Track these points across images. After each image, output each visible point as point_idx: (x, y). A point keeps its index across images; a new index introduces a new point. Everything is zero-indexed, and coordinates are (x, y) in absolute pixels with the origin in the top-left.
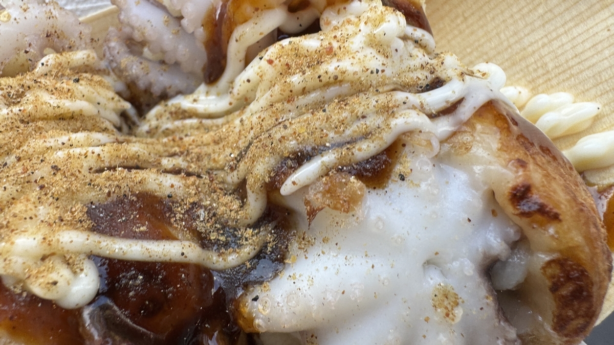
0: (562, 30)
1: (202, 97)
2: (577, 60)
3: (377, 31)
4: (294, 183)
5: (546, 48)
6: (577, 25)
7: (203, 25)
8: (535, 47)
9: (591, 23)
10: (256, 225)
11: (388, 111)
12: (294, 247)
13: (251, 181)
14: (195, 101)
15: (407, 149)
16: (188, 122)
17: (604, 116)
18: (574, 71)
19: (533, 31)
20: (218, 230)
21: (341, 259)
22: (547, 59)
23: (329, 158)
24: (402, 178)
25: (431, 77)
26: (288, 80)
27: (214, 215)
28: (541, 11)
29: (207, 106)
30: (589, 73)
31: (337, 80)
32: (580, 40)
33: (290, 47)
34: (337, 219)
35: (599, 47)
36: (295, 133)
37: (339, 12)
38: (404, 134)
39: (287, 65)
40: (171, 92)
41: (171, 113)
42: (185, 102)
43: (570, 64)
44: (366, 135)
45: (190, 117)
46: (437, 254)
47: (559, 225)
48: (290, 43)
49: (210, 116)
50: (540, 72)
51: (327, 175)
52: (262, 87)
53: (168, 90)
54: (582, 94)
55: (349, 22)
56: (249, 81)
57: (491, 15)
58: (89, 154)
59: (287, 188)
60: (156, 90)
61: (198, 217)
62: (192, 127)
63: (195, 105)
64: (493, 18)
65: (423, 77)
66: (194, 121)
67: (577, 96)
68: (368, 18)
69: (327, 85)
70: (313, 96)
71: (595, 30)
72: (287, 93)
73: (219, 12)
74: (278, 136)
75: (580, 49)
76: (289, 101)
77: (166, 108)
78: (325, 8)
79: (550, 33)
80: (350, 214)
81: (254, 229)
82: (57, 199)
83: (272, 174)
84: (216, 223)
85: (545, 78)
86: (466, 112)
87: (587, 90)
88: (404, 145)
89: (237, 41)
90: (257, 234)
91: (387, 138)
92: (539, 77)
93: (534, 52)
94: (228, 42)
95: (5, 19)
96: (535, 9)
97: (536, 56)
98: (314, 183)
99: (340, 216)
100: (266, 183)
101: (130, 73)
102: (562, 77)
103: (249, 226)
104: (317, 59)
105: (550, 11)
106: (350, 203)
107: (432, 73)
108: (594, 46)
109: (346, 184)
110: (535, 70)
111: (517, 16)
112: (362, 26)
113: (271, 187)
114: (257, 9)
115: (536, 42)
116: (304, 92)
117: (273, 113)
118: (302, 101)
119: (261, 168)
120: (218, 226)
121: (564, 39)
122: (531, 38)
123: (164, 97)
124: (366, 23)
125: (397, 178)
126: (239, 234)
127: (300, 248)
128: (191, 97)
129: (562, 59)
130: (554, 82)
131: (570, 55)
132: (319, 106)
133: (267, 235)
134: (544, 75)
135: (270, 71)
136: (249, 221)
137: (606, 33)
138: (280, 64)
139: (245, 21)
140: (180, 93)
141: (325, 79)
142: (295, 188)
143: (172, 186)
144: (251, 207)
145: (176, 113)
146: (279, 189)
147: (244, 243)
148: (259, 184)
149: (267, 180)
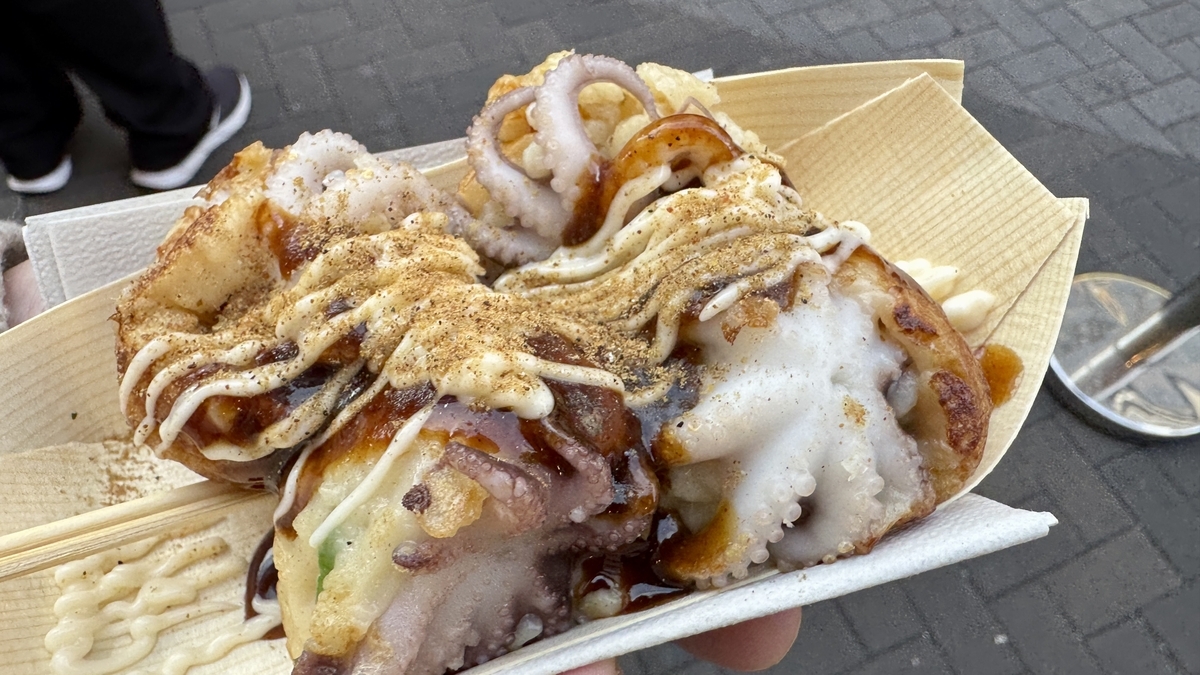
0: (908, 198)
1: (565, 261)
2: (928, 227)
3: (761, 184)
4: (714, 306)
5: (896, 216)
6: (923, 192)
7: (577, 184)
8: (885, 217)
9: (935, 190)
10: (665, 363)
11: (786, 247)
12: (707, 380)
13: (665, 313)
14: (556, 265)
15: (805, 279)
16: (547, 289)
17: (963, 279)
18: (928, 237)
19: (881, 200)
20: (628, 371)
21: (762, 374)
22: (899, 227)
23: (744, 284)
24: (805, 302)
25: (809, 226)
26: (695, 223)
27: (622, 358)
28: (886, 179)
29: (573, 269)
30: (941, 238)
31: (739, 222)
32: (928, 206)
33: (689, 196)
34: (756, 336)
35: (947, 212)
36: (708, 266)
37: (723, 169)
38: (802, 264)
39: (689, 211)
40: (522, 259)
41: (526, 281)
42: (544, 269)
43: (923, 230)
44: (771, 266)
45: (549, 283)
46: (842, 367)
47: (937, 341)
48: (689, 193)
49: (573, 281)
50: (895, 241)
51: (743, 298)
52: (657, 234)
53: (520, 256)
54: (938, 260)
55: (736, 177)
56: (639, 232)
57: (836, 186)
58: (501, 299)
59: (707, 312)
60: (507, 257)
61: (608, 359)
62: (552, 295)
63: (557, 269)
64: (838, 189)
65: (802, 225)
66: (555, 288)
67: (934, 261)
68: (754, 173)
69: (729, 227)
70: (719, 237)
71: (941, 196)
72: (693, 235)
73: (598, 174)
74: (691, 271)
75: (929, 215)
76: (694, 242)
77: (518, 276)
78: (707, 167)
79: (898, 201)
80: (768, 329)
81: (665, 367)
82: (498, 329)
83: (689, 304)
84: (624, 365)
85: (900, 246)
86: (845, 252)
87: (943, 255)
88: (802, 276)
89: (626, 195)
90: (668, 371)
91: (790, 267)
92: (894, 246)
93: (885, 221)
94: (613, 198)
95: (369, 177)
96: (879, 178)
97: (888, 226)
98: (731, 306)
99: (758, 332)
100: (682, 313)
101: (480, 237)
102: (917, 244)
103: (658, 365)
104: (716, 206)
105: (895, 179)
106: (767, 320)
107: (809, 222)
108: (942, 211)
109: (761, 304)
110: (890, 240)
111: (863, 186)
112: (749, 179)
113: (687, 319)
114: (650, 165)
115: (886, 210)
116: (708, 233)
117: (678, 254)
118: (708, 241)
119: (677, 301)
120: (627, 368)
121: (913, 206)
122: (880, 207)
123: (514, 265)
124: (752, 177)
125: (800, 302)
126: (649, 373)
127: (715, 378)
128: (550, 263)
129: (914, 226)
130: (910, 250)
131: (921, 222)
132: (723, 245)
133: (677, 371)
134: (899, 243)
135: (669, 219)
136: (660, 360)
137: (951, 199)
138: (680, 212)
139: (636, 176)
140: (533, 260)
141: (729, 220)
142: (717, 311)
143: (578, 331)
144: (662, 344)
145: (531, 280)
146: (697, 318)
147: (656, 380)
148: (675, 316)
149: (684, 310)
